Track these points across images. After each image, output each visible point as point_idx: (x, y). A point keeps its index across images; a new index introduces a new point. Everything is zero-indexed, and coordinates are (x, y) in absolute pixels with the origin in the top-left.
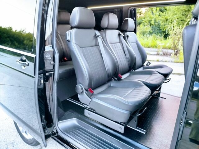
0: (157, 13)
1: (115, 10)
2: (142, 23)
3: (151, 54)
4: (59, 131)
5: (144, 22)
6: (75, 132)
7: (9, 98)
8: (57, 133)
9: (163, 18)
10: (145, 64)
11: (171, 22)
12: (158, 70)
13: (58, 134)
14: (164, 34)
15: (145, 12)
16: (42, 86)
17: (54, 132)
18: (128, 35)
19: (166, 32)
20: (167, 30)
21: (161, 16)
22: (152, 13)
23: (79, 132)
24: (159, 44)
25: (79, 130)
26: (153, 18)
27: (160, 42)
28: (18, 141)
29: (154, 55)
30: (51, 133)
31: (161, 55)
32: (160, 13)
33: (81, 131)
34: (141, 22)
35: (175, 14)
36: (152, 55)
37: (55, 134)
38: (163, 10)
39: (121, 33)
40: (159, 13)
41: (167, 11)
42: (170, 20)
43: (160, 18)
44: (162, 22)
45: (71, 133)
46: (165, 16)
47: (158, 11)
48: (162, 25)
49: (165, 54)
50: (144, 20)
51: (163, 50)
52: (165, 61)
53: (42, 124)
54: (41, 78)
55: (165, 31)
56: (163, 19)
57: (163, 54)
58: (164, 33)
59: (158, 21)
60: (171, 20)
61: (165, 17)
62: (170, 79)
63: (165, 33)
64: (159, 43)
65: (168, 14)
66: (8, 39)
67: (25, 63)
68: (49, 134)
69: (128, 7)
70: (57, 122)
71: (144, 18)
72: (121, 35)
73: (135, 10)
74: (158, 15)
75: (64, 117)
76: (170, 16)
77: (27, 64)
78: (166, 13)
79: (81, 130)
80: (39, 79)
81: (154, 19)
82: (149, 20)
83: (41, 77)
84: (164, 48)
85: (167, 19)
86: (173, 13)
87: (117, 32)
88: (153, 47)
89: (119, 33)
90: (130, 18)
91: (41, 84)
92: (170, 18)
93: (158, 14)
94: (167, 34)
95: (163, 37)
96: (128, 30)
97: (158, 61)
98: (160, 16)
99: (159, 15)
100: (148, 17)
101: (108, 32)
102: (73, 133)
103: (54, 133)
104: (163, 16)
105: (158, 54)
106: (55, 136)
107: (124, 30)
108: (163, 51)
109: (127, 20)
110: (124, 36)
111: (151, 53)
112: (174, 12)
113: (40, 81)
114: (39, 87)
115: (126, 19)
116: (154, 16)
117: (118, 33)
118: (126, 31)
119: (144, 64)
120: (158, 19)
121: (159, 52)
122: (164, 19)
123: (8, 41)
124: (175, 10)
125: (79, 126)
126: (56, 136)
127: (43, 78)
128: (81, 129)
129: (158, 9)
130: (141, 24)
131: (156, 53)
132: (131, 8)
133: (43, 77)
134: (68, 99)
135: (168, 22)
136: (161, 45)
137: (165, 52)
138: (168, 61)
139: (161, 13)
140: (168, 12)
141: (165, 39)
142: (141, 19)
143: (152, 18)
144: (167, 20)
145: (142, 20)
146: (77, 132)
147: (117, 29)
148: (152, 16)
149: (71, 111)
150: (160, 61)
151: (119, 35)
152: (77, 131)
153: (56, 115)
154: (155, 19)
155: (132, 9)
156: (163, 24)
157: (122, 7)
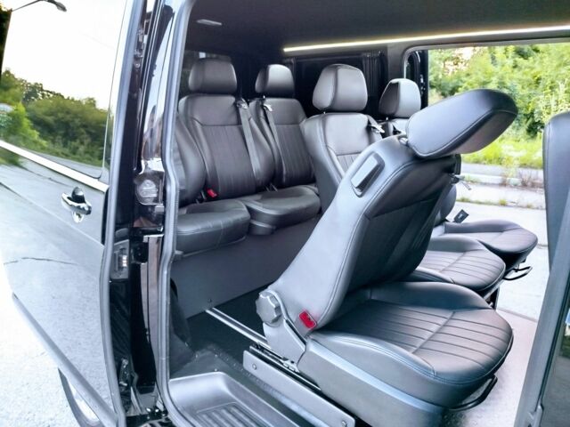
0: (506, 60)
1: (365, 54)
2: (460, 89)
3: (484, 181)
4: (170, 407)
5: (465, 85)
6: (217, 416)
7: (54, 298)
8: (166, 412)
9: (525, 73)
10: (451, 217)
11: (551, 88)
12: (489, 238)
13: (169, 416)
14: (528, 124)
15: (473, 57)
16: (124, 275)
17: (157, 408)
18: (398, 129)
19: (536, 116)
20: (537, 110)
21: (520, 69)
22: (490, 61)
23: (229, 416)
24: (510, 154)
25: (229, 412)
26: (493, 76)
27: (511, 147)
28: (64, 421)
29: (493, 185)
30: (149, 410)
31: (516, 185)
32: (517, 59)
33: (234, 415)
34: (459, 87)
35: (565, 64)
36: (485, 184)
37: (159, 416)
38: (526, 51)
39: (374, 124)
40: (515, 61)
41: (540, 55)
42: (549, 82)
43: (517, 74)
44: (523, 88)
45: (204, 416)
46: (532, 68)
47: (511, 53)
48: (523, 96)
49: (529, 184)
50: (464, 79)
51: (521, 170)
52: (525, 205)
53: (120, 385)
54: (122, 249)
55: (532, 113)
56: (525, 77)
57: (520, 184)
58: (528, 119)
59: (509, 84)
60: (552, 82)
61: (532, 72)
62: (528, 268)
63: (530, 121)
64: (510, 151)
65: (541, 63)
66: (82, 130)
67: (82, 205)
68: (145, 413)
69: (404, 47)
70: (167, 382)
71: (468, 75)
72: (374, 128)
73: (424, 56)
74: (512, 65)
75: (188, 364)
76: (549, 70)
77: (87, 209)
78: (535, 61)
79: (236, 411)
80: (117, 252)
81: (498, 78)
82: (483, 79)
83: (121, 247)
84: (524, 166)
85: (539, 79)
86: (559, 58)
87: (362, 119)
88: (490, 161)
89: (369, 123)
90: (407, 78)
91: (121, 268)
92: (547, 74)
93: (510, 62)
94: (539, 123)
95: (523, 131)
96: (398, 114)
97: (503, 204)
98: (516, 70)
99: (515, 67)
100: (480, 73)
101: (334, 120)
102: (210, 417)
103: (157, 411)
104: (527, 70)
105: (504, 184)
106: (160, 420)
107: (387, 113)
108: (521, 176)
109: (397, 84)
110: (383, 131)
111: (484, 179)
112: (562, 56)
113: (120, 260)
114: (115, 277)
115: (394, 81)
116: (497, 69)
117: (365, 124)
118: (393, 117)
119: (446, 215)
120: (511, 79)
121: (506, 176)
122: (529, 77)
123: (83, 134)
124: (564, 53)
125: (230, 397)
126: (163, 420)
127: (127, 251)
128: (236, 407)
129: (511, 48)
130: (457, 91)
131: (498, 179)
132: (411, 50)
133: (127, 247)
134: (211, 310)
135: (541, 87)
136: (516, 155)
137: (526, 178)
138: (535, 206)
139: (520, 60)
140: (541, 58)
141: (532, 137)
142: (459, 77)
143: (492, 74)
144: (538, 81)
145: (462, 81)
146: (222, 416)
147: (364, 112)
148: (491, 68)
149: (211, 350)
150: (510, 204)
151: (369, 129)
152: (224, 412)
153: (164, 359)
154: (502, 78)
155: (415, 52)
156: (526, 92)
157: (384, 48)
